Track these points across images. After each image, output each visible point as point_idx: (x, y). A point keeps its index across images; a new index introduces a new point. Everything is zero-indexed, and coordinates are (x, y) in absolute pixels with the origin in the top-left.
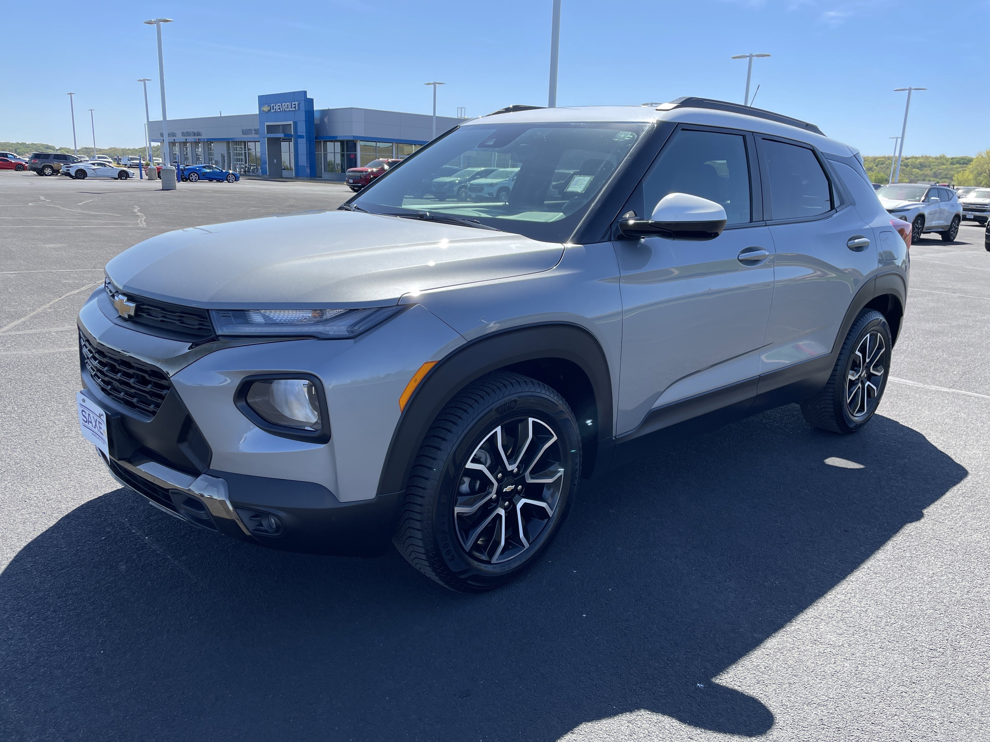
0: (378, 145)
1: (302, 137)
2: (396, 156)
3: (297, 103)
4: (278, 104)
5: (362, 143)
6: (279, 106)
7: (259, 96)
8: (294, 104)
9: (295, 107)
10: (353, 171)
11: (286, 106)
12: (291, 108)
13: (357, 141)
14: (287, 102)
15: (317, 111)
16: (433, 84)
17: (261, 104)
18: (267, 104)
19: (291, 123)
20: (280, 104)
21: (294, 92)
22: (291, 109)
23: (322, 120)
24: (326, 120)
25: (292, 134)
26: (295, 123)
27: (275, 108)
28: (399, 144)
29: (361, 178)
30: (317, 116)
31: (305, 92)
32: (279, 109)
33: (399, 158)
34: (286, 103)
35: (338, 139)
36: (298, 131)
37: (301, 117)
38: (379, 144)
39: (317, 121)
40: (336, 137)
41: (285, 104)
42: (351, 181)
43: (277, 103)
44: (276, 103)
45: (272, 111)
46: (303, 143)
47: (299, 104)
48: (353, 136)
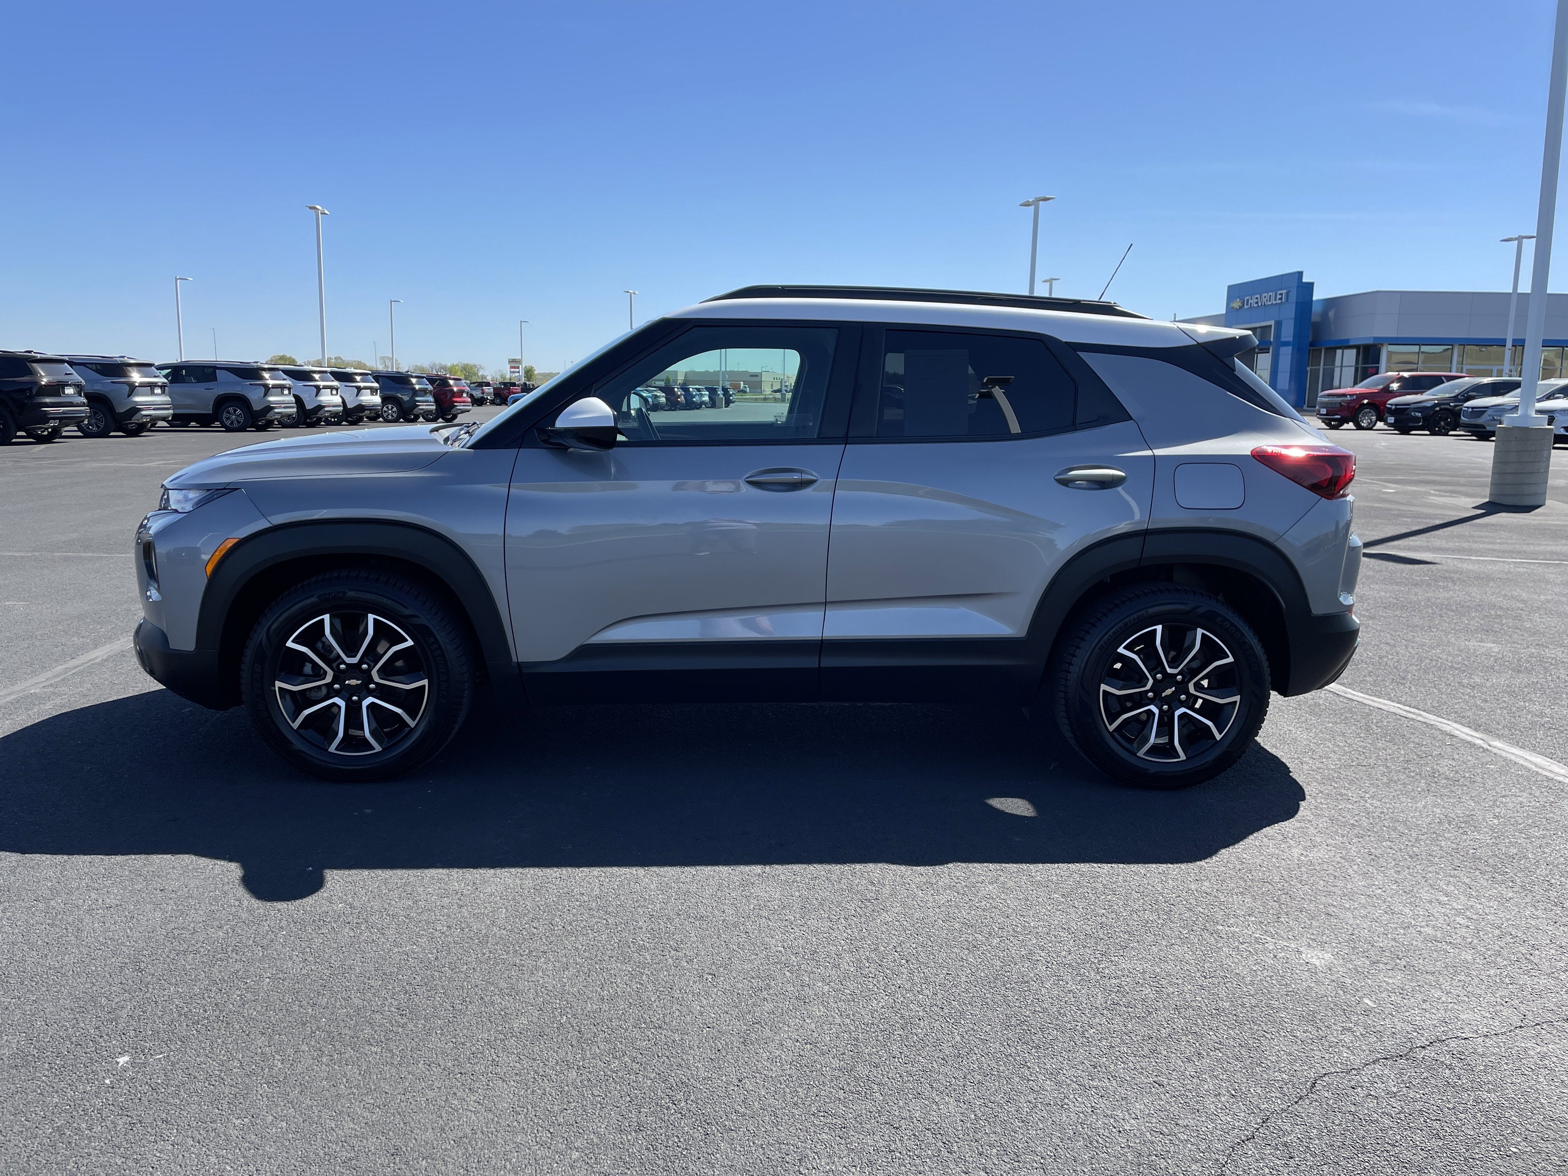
0: (1422, 350)
1: (1286, 344)
2: (1457, 368)
3: (1284, 292)
4: (1256, 296)
5: (1392, 348)
6: (1257, 298)
7: (1229, 287)
8: (1280, 294)
9: (1281, 299)
10: (1329, 395)
11: (1268, 298)
12: (1275, 300)
13: (1382, 345)
14: (1271, 291)
15: (1318, 301)
16: (1516, 239)
17: (1230, 299)
18: (1239, 297)
19: (1272, 323)
20: (1258, 296)
21: (1282, 276)
22: (1274, 302)
23: (1324, 314)
24: (1331, 314)
25: (1272, 340)
26: (1279, 324)
27: (1250, 301)
28: (1466, 347)
29: (1341, 405)
30: (1316, 309)
31: (1300, 274)
32: (1257, 303)
33: (1464, 370)
34: (1267, 292)
35: (1351, 343)
36: (1283, 334)
37: (1289, 312)
38: (1424, 348)
39: (1315, 318)
40: (1348, 340)
41: (1266, 294)
42: (1324, 411)
43: (1254, 295)
44: (1251, 295)
45: (1246, 307)
46: (1286, 354)
47: (1287, 293)
48: (1374, 338)
